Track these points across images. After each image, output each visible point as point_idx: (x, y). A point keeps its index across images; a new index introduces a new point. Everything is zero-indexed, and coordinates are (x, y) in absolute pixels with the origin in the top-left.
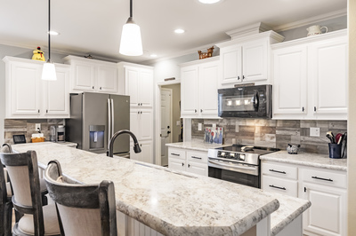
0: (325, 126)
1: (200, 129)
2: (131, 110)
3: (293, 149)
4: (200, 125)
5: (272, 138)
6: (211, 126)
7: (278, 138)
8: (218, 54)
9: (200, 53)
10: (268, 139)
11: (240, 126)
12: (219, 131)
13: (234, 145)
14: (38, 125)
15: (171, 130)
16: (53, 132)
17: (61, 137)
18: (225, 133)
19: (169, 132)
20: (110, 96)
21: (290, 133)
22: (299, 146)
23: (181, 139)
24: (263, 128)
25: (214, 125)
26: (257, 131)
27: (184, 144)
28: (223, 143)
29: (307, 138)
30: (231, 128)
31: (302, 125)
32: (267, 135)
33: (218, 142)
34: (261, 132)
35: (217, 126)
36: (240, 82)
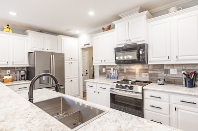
0: (180, 68)
1: (104, 71)
2: (65, 62)
3: (162, 82)
4: (104, 69)
5: (146, 75)
6: (110, 69)
7: (150, 75)
8: (114, 28)
9: (103, 29)
10: (144, 76)
11: (127, 69)
12: (115, 72)
13: (124, 80)
14: (9, 71)
15: (88, 72)
16: (18, 75)
17: (23, 78)
18: (118, 73)
19: (87, 73)
20: (52, 53)
21: (158, 72)
22: (165, 80)
23: (93, 77)
24: (141, 70)
25: (112, 69)
26: (137, 71)
27: (95, 80)
28: (117, 79)
29: (168, 75)
30: (122, 70)
31: (165, 68)
32: (143, 74)
33: (114, 78)
34: (140, 72)
35: (114, 69)
36: (128, 43)
